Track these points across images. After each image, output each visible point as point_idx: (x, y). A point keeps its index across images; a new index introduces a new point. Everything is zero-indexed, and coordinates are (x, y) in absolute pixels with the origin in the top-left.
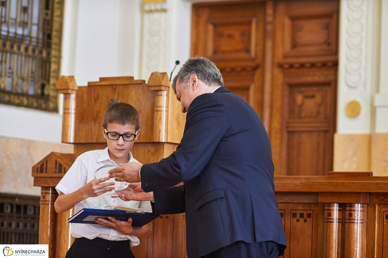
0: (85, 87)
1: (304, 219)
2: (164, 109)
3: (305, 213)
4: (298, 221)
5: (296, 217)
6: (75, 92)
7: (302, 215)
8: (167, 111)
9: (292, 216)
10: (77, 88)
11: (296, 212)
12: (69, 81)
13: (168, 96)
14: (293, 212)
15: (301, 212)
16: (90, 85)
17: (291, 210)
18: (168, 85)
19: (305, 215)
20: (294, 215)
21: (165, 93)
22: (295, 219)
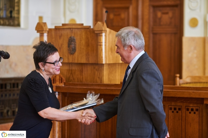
0: (53, 29)
1: (194, 112)
2: (104, 44)
3: (195, 109)
4: (190, 113)
5: (189, 110)
6: (47, 32)
7: (192, 110)
8: (105, 45)
9: (186, 110)
10: (48, 30)
11: (189, 107)
12: (43, 26)
13: (105, 36)
14: (186, 107)
15: (192, 108)
16: (56, 28)
17: (186, 106)
18: (106, 30)
19: (195, 110)
20: (188, 110)
21: (104, 34)
22: (188, 112)
